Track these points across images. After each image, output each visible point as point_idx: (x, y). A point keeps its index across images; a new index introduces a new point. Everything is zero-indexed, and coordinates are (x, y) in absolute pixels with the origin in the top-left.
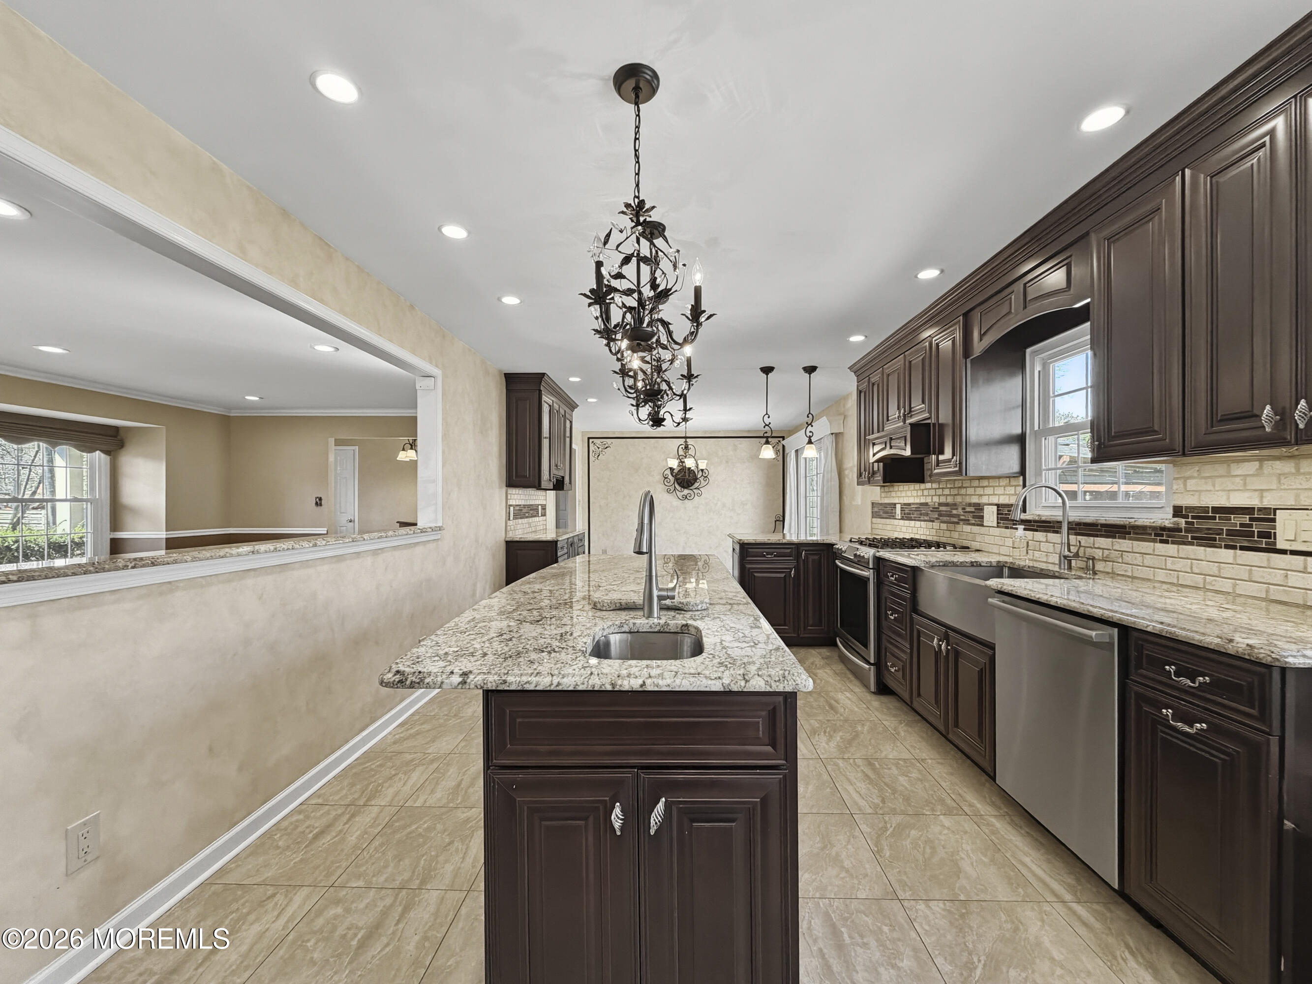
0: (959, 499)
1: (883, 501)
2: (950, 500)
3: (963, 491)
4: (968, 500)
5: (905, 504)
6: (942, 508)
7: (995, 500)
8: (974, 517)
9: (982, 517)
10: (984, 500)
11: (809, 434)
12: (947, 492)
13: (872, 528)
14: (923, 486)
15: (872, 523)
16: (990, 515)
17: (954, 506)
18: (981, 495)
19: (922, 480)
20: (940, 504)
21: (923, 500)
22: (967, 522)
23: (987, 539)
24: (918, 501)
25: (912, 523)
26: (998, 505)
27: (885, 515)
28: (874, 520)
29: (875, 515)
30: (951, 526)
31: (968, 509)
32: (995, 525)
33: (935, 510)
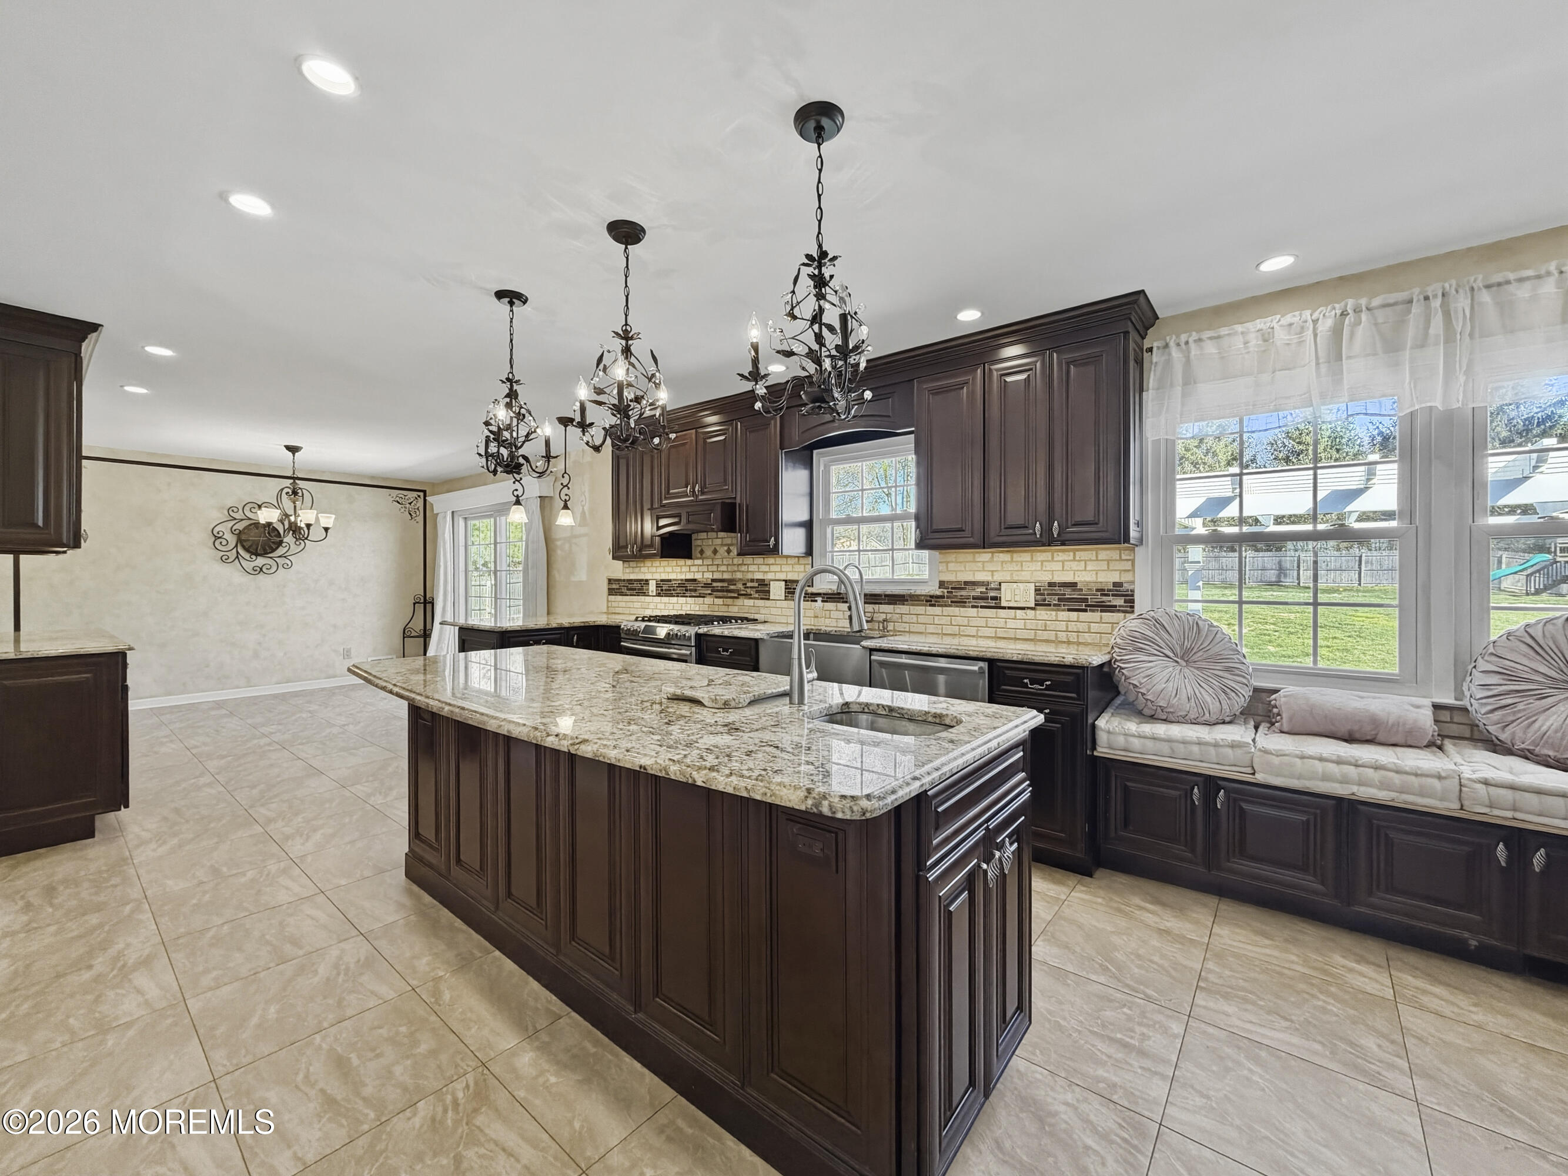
0: (739, 576)
1: (627, 577)
2: (726, 576)
3: (744, 568)
4: (750, 576)
5: (662, 580)
6: (715, 584)
7: (783, 576)
8: (757, 592)
9: (769, 592)
10: (770, 576)
11: (564, 497)
12: (724, 568)
13: (608, 607)
14: (689, 562)
15: (608, 601)
16: (777, 590)
17: (731, 582)
18: (767, 572)
19: (689, 556)
20: (713, 580)
21: (690, 576)
22: (748, 596)
23: (774, 611)
24: (683, 577)
25: (674, 600)
26: (786, 581)
27: (628, 592)
28: (612, 598)
29: (611, 592)
30: (729, 601)
31: (749, 584)
32: (783, 598)
33: (706, 585)
